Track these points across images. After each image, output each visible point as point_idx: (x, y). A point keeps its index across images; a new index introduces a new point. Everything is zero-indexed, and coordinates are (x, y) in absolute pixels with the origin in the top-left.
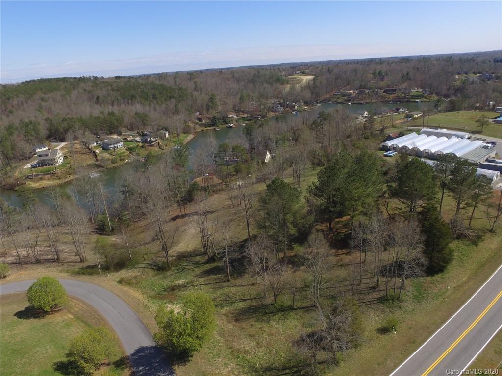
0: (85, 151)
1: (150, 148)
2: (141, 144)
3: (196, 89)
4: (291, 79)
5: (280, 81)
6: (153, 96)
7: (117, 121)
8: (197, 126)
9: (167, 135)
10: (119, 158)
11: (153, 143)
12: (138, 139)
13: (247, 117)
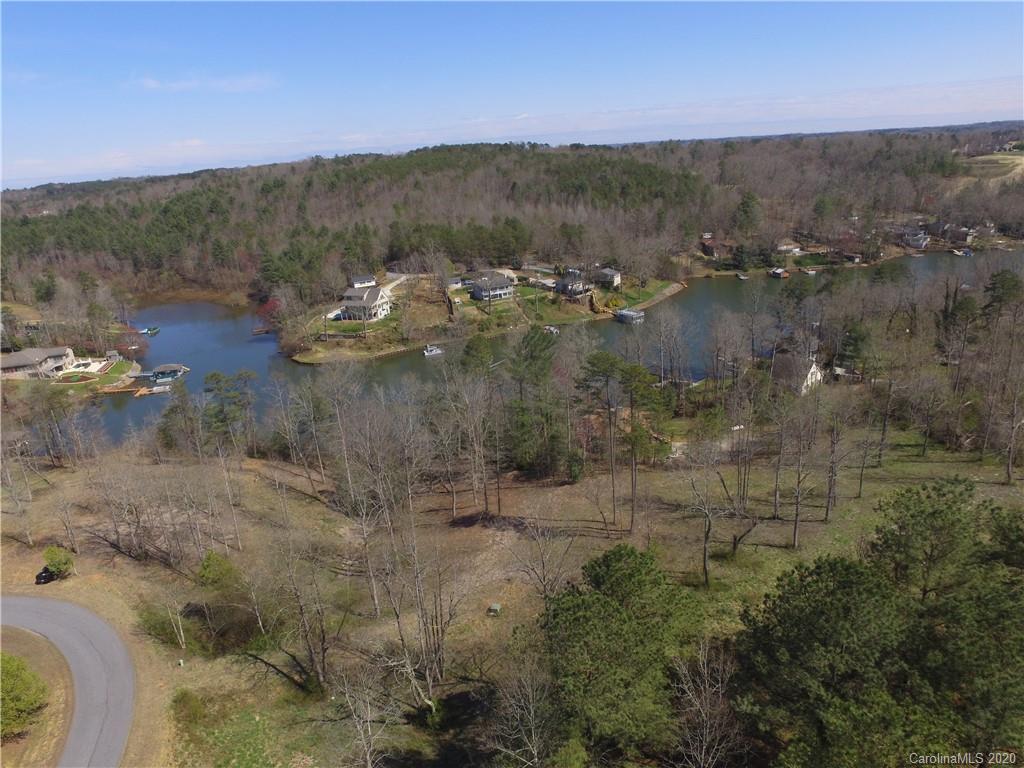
0: (434, 298)
1: (570, 306)
2: (551, 295)
3: (721, 179)
4: (984, 162)
5: (945, 168)
6: (623, 188)
7: (517, 239)
8: (698, 265)
9: (617, 280)
10: (496, 321)
11: (578, 296)
12: (550, 282)
13: (825, 255)
